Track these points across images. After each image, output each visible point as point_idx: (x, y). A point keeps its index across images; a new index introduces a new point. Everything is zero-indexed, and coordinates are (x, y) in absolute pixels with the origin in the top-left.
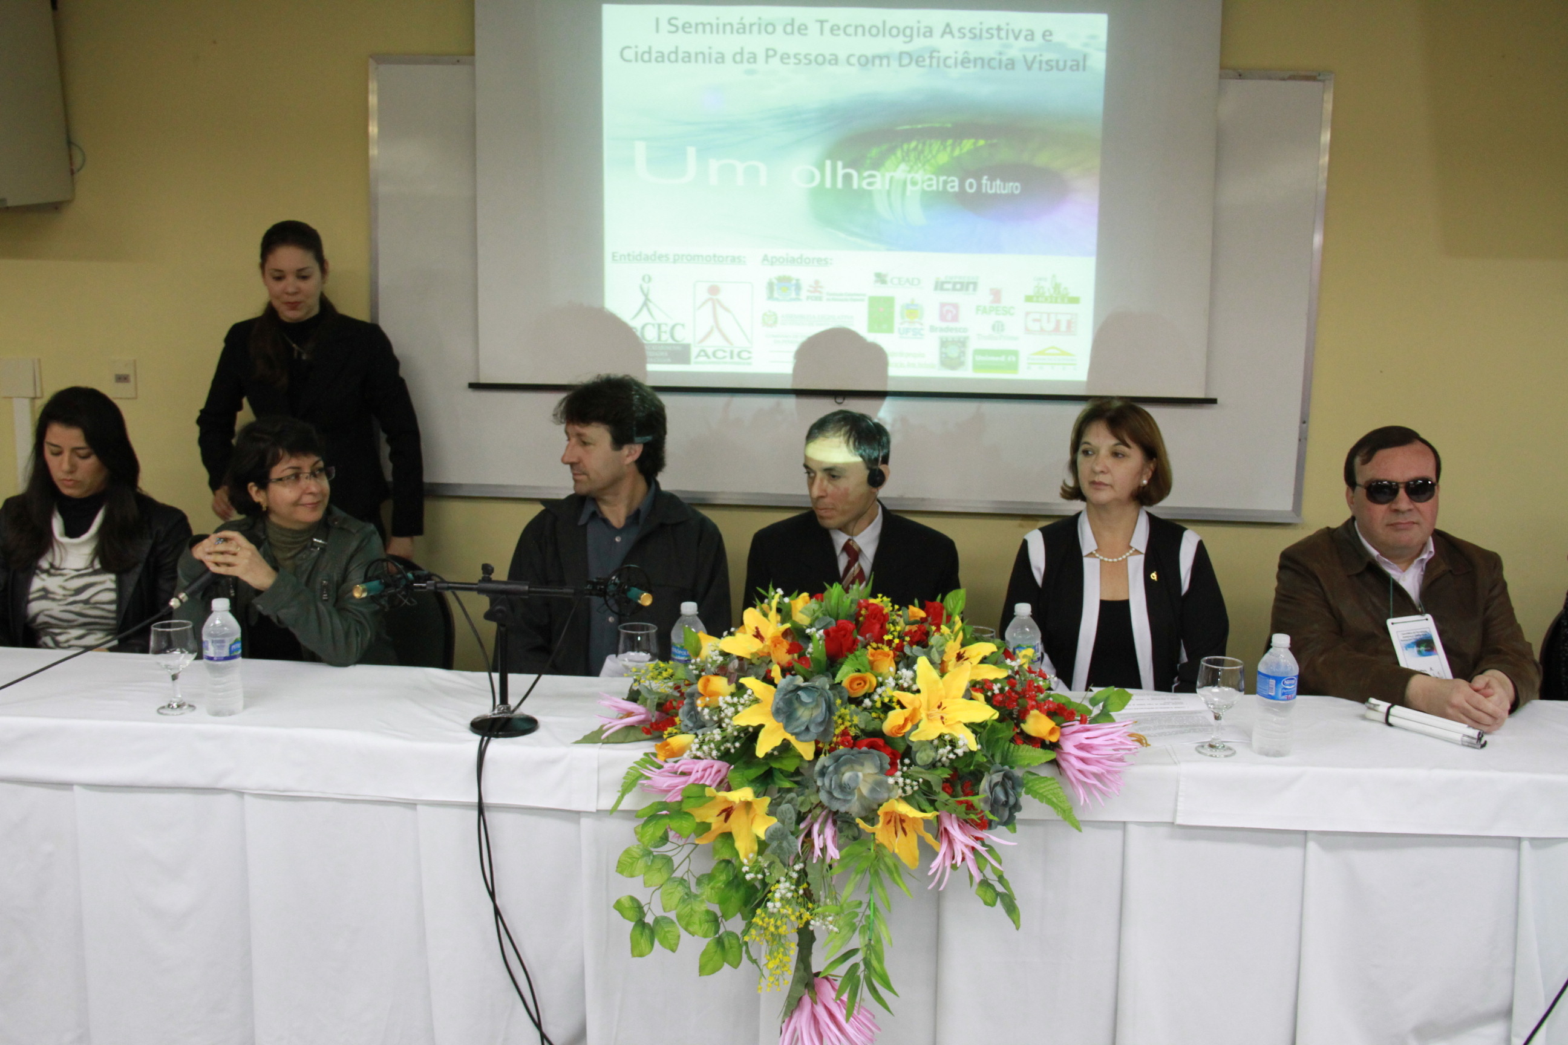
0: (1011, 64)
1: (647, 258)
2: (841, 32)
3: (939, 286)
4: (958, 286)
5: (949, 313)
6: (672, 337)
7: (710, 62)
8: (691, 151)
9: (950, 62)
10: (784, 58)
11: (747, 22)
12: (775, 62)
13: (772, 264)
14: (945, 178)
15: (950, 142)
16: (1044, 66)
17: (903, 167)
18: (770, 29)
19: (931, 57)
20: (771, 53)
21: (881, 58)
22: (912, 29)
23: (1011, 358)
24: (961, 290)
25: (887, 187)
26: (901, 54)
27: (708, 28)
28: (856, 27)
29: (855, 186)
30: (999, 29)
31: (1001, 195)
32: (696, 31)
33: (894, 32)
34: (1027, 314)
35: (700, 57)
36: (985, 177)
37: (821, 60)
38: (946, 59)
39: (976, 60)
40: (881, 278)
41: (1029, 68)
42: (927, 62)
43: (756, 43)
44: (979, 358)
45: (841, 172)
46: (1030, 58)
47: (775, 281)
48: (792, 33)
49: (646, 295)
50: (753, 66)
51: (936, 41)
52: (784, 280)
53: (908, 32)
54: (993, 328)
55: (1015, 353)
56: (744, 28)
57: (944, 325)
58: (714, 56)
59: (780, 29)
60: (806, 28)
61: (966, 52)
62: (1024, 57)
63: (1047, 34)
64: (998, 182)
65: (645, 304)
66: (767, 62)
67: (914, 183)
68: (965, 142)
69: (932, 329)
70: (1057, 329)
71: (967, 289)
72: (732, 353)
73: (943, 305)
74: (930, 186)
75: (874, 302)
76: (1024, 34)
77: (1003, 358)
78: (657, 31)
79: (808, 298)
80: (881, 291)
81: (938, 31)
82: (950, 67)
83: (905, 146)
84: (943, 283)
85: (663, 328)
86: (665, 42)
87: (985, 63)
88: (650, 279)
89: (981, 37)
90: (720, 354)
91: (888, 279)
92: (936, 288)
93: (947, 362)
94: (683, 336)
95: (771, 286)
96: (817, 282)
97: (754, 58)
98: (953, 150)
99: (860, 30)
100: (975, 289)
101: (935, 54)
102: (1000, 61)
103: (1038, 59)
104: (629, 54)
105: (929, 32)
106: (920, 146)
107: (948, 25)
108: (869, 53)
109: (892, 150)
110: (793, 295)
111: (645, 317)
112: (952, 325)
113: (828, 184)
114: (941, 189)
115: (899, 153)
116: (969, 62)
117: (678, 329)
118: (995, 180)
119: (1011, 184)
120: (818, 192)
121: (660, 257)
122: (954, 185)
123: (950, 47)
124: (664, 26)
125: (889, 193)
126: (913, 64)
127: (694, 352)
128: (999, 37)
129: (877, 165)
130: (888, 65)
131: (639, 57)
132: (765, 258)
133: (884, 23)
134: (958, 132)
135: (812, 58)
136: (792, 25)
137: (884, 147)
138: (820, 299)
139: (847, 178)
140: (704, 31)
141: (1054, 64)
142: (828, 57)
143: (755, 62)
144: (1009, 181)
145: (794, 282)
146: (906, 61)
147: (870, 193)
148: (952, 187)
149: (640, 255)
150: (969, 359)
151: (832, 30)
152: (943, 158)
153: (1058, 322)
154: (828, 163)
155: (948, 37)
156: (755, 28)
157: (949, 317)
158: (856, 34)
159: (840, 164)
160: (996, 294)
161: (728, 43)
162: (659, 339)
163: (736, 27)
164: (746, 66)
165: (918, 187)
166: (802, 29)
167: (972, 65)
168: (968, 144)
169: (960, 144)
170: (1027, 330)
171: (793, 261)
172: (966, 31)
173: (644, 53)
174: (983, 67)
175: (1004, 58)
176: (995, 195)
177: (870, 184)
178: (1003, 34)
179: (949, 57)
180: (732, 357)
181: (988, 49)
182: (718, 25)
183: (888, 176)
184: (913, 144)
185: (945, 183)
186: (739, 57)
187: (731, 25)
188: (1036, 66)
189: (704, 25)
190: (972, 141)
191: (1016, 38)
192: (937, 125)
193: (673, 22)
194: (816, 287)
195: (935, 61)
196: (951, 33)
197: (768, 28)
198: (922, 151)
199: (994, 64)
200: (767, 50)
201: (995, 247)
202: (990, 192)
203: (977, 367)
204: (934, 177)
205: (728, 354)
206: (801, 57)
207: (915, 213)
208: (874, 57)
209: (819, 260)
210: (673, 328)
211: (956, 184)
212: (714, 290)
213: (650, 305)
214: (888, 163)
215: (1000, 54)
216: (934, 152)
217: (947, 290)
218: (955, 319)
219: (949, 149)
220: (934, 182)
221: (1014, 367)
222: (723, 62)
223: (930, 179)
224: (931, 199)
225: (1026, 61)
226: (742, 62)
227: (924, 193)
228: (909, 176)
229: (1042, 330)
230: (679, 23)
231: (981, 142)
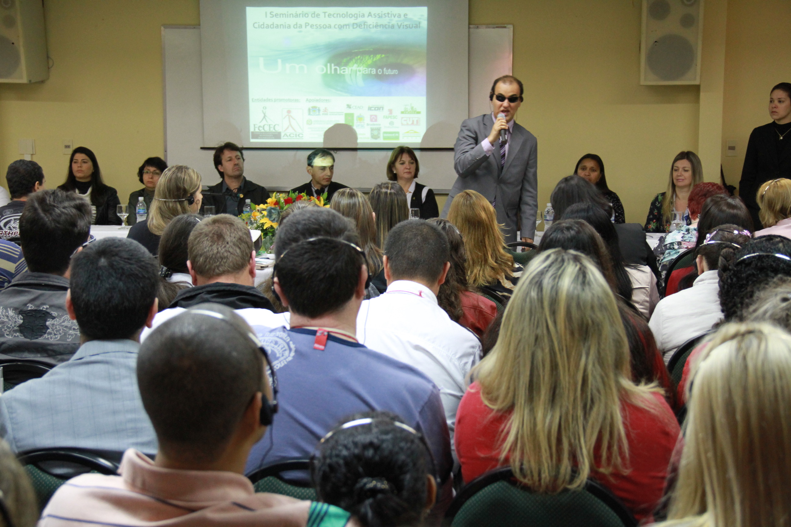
0: (393, 27)
1: (265, 100)
2: (332, 16)
3: (370, 109)
4: (377, 109)
5: (374, 119)
6: (274, 129)
7: (285, 28)
8: (280, 61)
9: (371, 26)
10: (312, 26)
11: (298, 13)
12: (309, 27)
13: (310, 102)
14: (370, 69)
15: (372, 56)
16: (405, 27)
17: (355, 65)
18: (307, 15)
19: (364, 25)
20: (307, 24)
21: (346, 25)
22: (357, 14)
23: (396, 135)
24: (377, 110)
25: (350, 73)
26: (353, 24)
27: (284, 15)
28: (337, 14)
29: (338, 72)
30: (388, 14)
31: (391, 75)
32: (280, 17)
33: (351, 16)
34: (402, 118)
35: (282, 26)
36: (385, 68)
37: (325, 27)
38: (370, 25)
39: (380, 25)
40: (349, 106)
41: (399, 28)
42: (363, 26)
43: (302, 21)
44: (385, 135)
45: (333, 68)
46: (399, 24)
47: (311, 108)
48: (314, 17)
49: (264, 114)
50: (301, 29)
51: (366, 19)
52: (314, 108)
53: (356, 16)
54: (390, 123)
55: (398, 133)
56: (297, 15)
57: (372, 123)
58: (287, 26)
59: (310, 15)
60: (319, 15)
61: (377, 23)
62: (398, 24)
63: (405, 15)
64: (390, 70)
65: (265, 117)
66: (306, 27)
67: (360, 71)
68: (377, 55)
69: (368, 125)
70: (413, 124)
71: (380, 110)
72: (296, 135)
73: (371, 116)
74: (365, 72)
75: (346, 115)
76: (397, 15)
77: (394, 135)
78: (266, 17)
79: (323, 114)
80: (349, 111)
81: (366, 15)
82: (371, 28)
83: (356, 58)
84: (371, 108)
85: (271, 126)
86: (269, 21)
87: (384, 26)
88: (266, 108)
89: (382, 17)
90: (292, 135)
91: (351, 106)
92: (369, 110)
93: (373, 137)
94: (278, 129)
95: (309, 110)
96: (326, 108)
97: (301, 26)
98: (373, 59)
99: (339, 15)
100: (383, 109)
101: (366, 24)
102: (389, 25)
103: (403, 24)
104: (256, 25)
105: (363, 16)
106: (361, 58)
107: (370, 13)
108: (342, 24)
109: (351, 59)
110: (317, 113)
111: (264, 122)
112: (375, 123)
113: (329, 72)
114: (369, 73)
115: (354, 60)
116: (378, 26)
117: (276, 127)
118: (388, 69)
119: (394, 71)
120: (325, 75)
121: (269, 100)
122: (374, 71)
123: (371, 21)
124: (269, 15)
125: (351, 75)
126: (358, 27)
127: (282, 135)
128: (389, 17)
129: (346, 65)
130: (349, 28)
131: (260, 27)
132: (307, 100)
133: (347, 13)
134: (375, 52)
135: (322, 26)
136: (314, 14)
137: (349, 58)
138: (327, 114)
139: (336, 70)
140: (283, 17)
141: (408, 26)
142: (328, 26)
143: (301, 28)
144: (394, 69)
145: (318, 108)
146: (355, 26)
147: (344, 75)
148: (373, 72)
149: (262, 99)
150: (381, 135)
151: (328, 16)
152: (370, 62)
153: (413, 121)
154: (329, 65)
155: (370, 17)
156: (301, 15)
157: (374, 120)
158: (337, 17)
159: (333, 65)
160: (391, 111)
161: (292, 21)
162: (270, 130)
163: (294, 15)
164: (298, 29)
165: (361, 72)
166: (318, 16)
167: (379, 27)
168: (378, 56)
169: (376, 56)
170: (402, 124)
171: (317, 100)
172: (376, 15)
173: (261, 25)
174: (383, 28)
175: (390, 24)
176: (389, 75)
177: (344, 72)
178: (390, 15)
179: (371, 25)
180: (296, 136)
181: (385, 21)
182: (288, 15)
183: (350, 69)
184: (359, 57)
185: (371, 71)
186: (296, 26)
187: (293, 14)
188: (402, 27)
189: (283, 14)
190: (380, 55)
191: (394, 17)
192: (367, 50)
193: (272, 13)
194: (326, 110)
195: (366, 26)
196: (371, 16)
197: (305, 15)
198: (362, 60)
199: (387, 26)
200: (306, 23)
201: (389, 94)
202: (387, 74)
203: (385, 138)
204: (367, 69)
205: (295, 135)
206: (318, 26)
207: (360, 82)
208: (344, 25)
209: (326, 100)
210: (275, 126)
211: (375, 71)
212: (289, 112)
213: (266, 118)
214: (350, 64)
215: (389, 23)
216: (367, 59)
217: (373, 110)
218: (376, 121)
219: (372, 58)
220: (367, 71)
221: (397, 138)
222: (290, 28)
223: (365, 70)
224: (367, 77)
225: (398, 25)
226: (297, 28)
227: (363, 74)
228: (358, 69)
229: (408, 124)
230: (274, 14)
231: (383, 56)
